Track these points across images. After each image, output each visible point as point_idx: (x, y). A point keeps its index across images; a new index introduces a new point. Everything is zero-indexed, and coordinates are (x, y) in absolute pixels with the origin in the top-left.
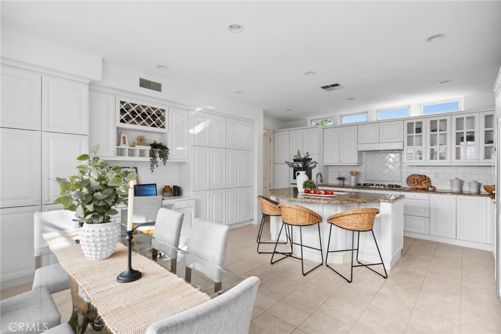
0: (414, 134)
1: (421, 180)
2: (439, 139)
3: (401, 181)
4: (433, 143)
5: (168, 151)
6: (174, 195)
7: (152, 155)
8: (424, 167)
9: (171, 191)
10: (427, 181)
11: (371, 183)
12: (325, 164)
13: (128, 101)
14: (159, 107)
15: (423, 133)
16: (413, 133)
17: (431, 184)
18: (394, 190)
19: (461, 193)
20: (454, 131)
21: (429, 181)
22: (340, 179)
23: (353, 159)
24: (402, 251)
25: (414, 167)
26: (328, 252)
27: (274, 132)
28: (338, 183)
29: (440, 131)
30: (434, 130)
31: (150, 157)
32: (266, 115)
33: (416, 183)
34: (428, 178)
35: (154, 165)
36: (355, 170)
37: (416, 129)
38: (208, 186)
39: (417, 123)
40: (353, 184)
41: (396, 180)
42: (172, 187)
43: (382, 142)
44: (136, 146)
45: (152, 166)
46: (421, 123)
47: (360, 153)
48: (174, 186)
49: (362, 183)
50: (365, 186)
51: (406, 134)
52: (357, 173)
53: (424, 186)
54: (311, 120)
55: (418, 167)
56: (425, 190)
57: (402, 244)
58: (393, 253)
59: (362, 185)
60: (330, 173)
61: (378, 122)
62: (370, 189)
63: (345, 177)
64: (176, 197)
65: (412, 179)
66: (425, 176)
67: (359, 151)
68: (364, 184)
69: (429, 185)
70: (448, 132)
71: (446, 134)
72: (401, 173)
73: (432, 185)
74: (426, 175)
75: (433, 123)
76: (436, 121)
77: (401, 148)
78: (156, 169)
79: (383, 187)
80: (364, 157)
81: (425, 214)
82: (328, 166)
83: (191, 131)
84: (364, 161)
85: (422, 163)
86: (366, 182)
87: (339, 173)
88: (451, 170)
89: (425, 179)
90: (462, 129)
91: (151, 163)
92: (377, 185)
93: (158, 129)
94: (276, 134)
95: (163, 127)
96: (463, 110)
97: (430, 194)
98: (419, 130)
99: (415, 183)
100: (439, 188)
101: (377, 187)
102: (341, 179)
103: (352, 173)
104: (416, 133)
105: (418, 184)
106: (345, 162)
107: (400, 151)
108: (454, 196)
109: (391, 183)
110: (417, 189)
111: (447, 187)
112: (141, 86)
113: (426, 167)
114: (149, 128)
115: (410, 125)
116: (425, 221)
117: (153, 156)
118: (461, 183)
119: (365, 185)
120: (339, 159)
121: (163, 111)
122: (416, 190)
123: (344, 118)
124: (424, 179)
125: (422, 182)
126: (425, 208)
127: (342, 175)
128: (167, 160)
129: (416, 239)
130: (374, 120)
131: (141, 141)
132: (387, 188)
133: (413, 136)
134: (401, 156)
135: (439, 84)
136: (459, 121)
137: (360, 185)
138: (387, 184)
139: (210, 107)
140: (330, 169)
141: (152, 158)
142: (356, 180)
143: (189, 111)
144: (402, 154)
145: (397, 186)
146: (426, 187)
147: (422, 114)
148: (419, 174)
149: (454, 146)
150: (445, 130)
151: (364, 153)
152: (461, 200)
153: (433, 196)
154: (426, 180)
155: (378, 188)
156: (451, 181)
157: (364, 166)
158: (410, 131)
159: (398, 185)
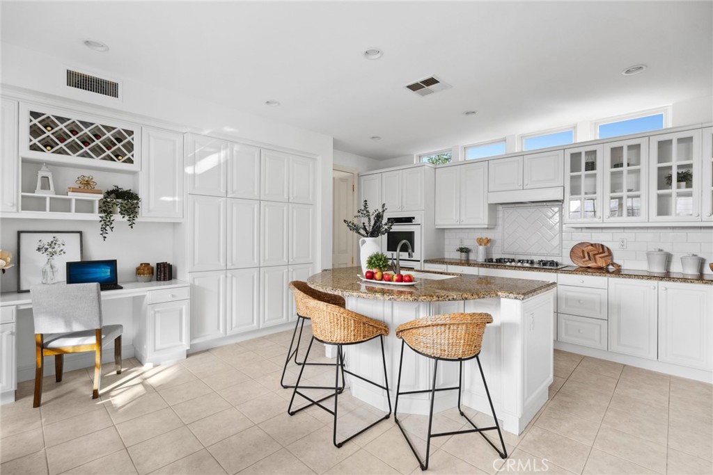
0: (583, 172)
1: (596, 252)
2: (626, 180)
3: (561, 255)
4: (615, 187)
5: (137, 203)
6: (158, 279)
7: (106, 209)
8: (600, 231)
9: (153, 273)
10: (606, 254)
11: (511, 257)
12: (437, 227)
13: (49, 112)
14: (120, 126)
15: (598, 171)
16: (580, 170)
17: (612, 259)
18: (546, 270)
19: (667, 276)
20: (655, 165)
21: (610, 254)
22: (461, 250)
23: (482, 219)
24: (550, 388)
25: (584, 230)
26: (398, 394)
27: (359, 176)
28: (459, 258)
29: (628, 165)
30: (618, 165)
31: (99, 213)
32: (337, 145)
33: (587, 258)
34: (607, 248)
35: (108, 228)
36: (485, 235)
37: (587, 163)
38: (222, 263)
39: (587, 153)
40: (481, 259)
41: (553, 252)
42: (153, 264)
43: (529, 187)
44: (69, 193)
45: (103, 229)
46: (594, 152)
47: (493, 207)
48: (157, 264)
49: (495, 257)
50: (500, 263)
51: (568, 174)
52: (488, 241)
53: (601, 263)
54: (420, 157)
55: (590, 231)
56: (602, 270)
57: (551, 376)
58: (524, 400)
59: (494, 260)
60: (447, 242)
61: (522, 155)
62: (505, 267)
63: (470, 248)
64: (162, 282)
65: (580, 251)
66: (602, 246)
67: (490, 205)
68: (497, 260)
69: (609, 261)
70: (643, 166)
71: (638, 171)
72: (561, 240)
73: (615, 261)
74: (603, 244)
75: (616, 152)
76: (622, 148)
77: (560, 198)
78: (110, 234)
79: (528, 265)
80: (500, 214)
81: (600, 312)
82: (444, 229)
83: (189, 170)
84: (500, 222)
85: (596, 222)
86: (503, 257)
87: (461, 241)
88: (649, 235)
89: (603, 250)
90: (669, 160)
91: (103, 222)
92: (519, 261)
93: (118, 165)
94: (362, 178)
95: (130, 161)
96: (670, 125)
97: (611, 279)
98: (591, 166)
99: (584, 257)
100: (627, 266)
101: (519, 264)
102: (463, 250)
103: (480, 241)
104: (586, 170)
105: (590, 259)
106: (468, 222)
107: (559, 202)
108: (654, 283)
109: (544, 259)
110: (589, 267)
111: (642, 266)
112: (69, 84)
113: (604, 231)
114: (97, 162)
115: (575, 157)
116: (600, 326)
117: (105, 211)
118: (668, 258)
119: (499, 261)
120: (458, 219)
121: (130, 133)
122: (586, 270)
123: (469, 151)
124: (601, 251)
125: (597, 257)
126: (601, 303)
127: (466, 245)
128: (135, 218)
129: (585, 357)
130: (516, 151)
131: (86, 185)
132: (537, 266)
133: (580, 176)
134: (561, 211)
135: (624, 73)
136: (664, 147)
137: (491, 260)
138: (536, 259)
139: (228, 129)
140: (447, 234)
141: (103, 215)
142: (487, 252)
143: (185, 135)
144: (562, 208)
145: (552, 263)
146: (604, 265)
147: (598, 138)
148: (592, 243)
149: (654, 191)
150: (638, 163)
151: (500, 208)
152: (666, 289)
153: (614, 281)
154: (603, 252)
155: (519, 267)
156: (649, 254)
157: (500, 228)
158: (575, 167)
159: (555, 260)
